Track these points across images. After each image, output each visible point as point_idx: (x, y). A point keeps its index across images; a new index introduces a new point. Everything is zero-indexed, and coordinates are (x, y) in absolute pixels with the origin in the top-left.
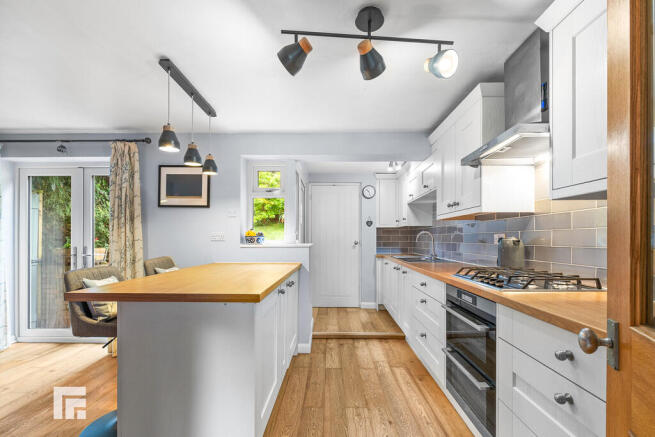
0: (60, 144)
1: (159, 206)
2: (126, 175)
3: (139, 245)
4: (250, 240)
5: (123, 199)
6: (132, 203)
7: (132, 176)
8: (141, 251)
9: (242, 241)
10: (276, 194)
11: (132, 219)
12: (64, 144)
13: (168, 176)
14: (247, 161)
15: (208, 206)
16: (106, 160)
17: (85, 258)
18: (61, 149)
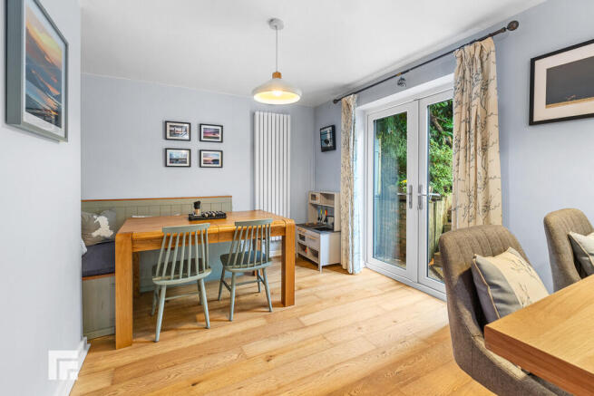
0: (399, 78)
1: (532, 123)
2: (477, 88)
3: (495, 186)
5: (473, 122)
6: (485, 125)
7: (485, 88)
8: (499, 194)
11: (485, 148)
12: (403, 76)
13: (549, 71)
16: (450, 79)
17: (420, 198)
18: (401, 83)
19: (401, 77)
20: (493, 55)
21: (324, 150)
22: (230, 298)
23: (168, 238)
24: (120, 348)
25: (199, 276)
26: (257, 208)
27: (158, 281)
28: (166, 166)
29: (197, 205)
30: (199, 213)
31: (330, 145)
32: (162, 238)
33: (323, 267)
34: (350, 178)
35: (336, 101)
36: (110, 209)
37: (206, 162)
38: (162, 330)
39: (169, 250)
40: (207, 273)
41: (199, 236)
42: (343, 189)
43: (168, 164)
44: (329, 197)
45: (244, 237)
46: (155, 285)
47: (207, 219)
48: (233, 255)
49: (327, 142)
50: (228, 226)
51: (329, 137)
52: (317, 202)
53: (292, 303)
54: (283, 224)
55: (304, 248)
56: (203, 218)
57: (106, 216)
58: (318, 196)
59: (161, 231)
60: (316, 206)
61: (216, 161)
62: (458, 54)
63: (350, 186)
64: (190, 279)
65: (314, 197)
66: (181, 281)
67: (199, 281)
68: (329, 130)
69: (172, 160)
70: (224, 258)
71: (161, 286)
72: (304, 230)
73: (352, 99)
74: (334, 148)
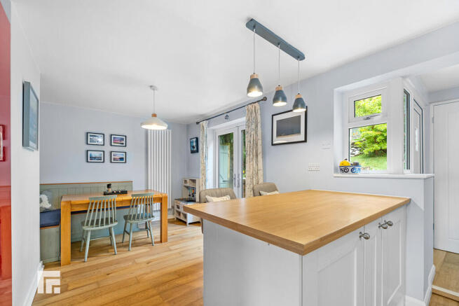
0: (225, 115)
1: (273, 145)
2: (253, 126)
3: (261, 173)
4: (344, 169)
5: (252, 143)
6: (257, 145)
7: (257, 126)
8: (262, 178)
9: (336, 171)
10: (375, 120)
11: (257, 156)
12: (228, 114)
13: (278, 121)
14: (342, 94)
15: (305, 141)
16: (244, 119)
17: (238, 181)
18: (227, 117)
19: (227, 115)
20: (259, 111)
21: (192, 152)
22: (129, 242)
23: (92, 204)
24: (64, 265)
25: (110, 226)
26: (149, 188)
27: (85, 228)
28: (87, 162)
29: (109, 186)
30: (110, 190)
31: (195, 149)
32: (89, 204)
33: (190, 224)
34: (204, 169)
35: (198, 123)
36: (48, 190)
37: (114, 159)
38: (88, 257)
39: (93, 211)
40: (115, 224)
41: (111, 202)
42: (201, 176)
43: (89, 160)
44: (194, 181)
45: (140, 203)
46: (84, 230)
47: (115, 194)
48: (131, 215)
49: (193, 147)
50: (128, 197)
51: (194, 144)
52: (188, 185)
53: (166, 241)
54: (161, 196)
55: (179, 213)
56: (113, 193)
57: (47, 195)
58: (188, 181)
59: (88, 199)
60: (187, 187)
61: (122, 159)
62: (246, 108)
63: (204, 175)
64: (105, 227)
65: (186, 181)
66: (100, 228)
67: (110, 229)
68: (194, 140)
69: (91, 158)
70: (126, 217)
71: (87, 231)
72: (179, 202)
73: (205, 123)
74: (197, 151)
